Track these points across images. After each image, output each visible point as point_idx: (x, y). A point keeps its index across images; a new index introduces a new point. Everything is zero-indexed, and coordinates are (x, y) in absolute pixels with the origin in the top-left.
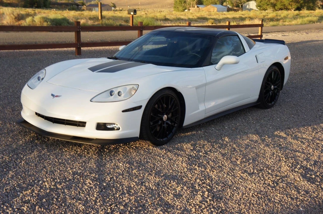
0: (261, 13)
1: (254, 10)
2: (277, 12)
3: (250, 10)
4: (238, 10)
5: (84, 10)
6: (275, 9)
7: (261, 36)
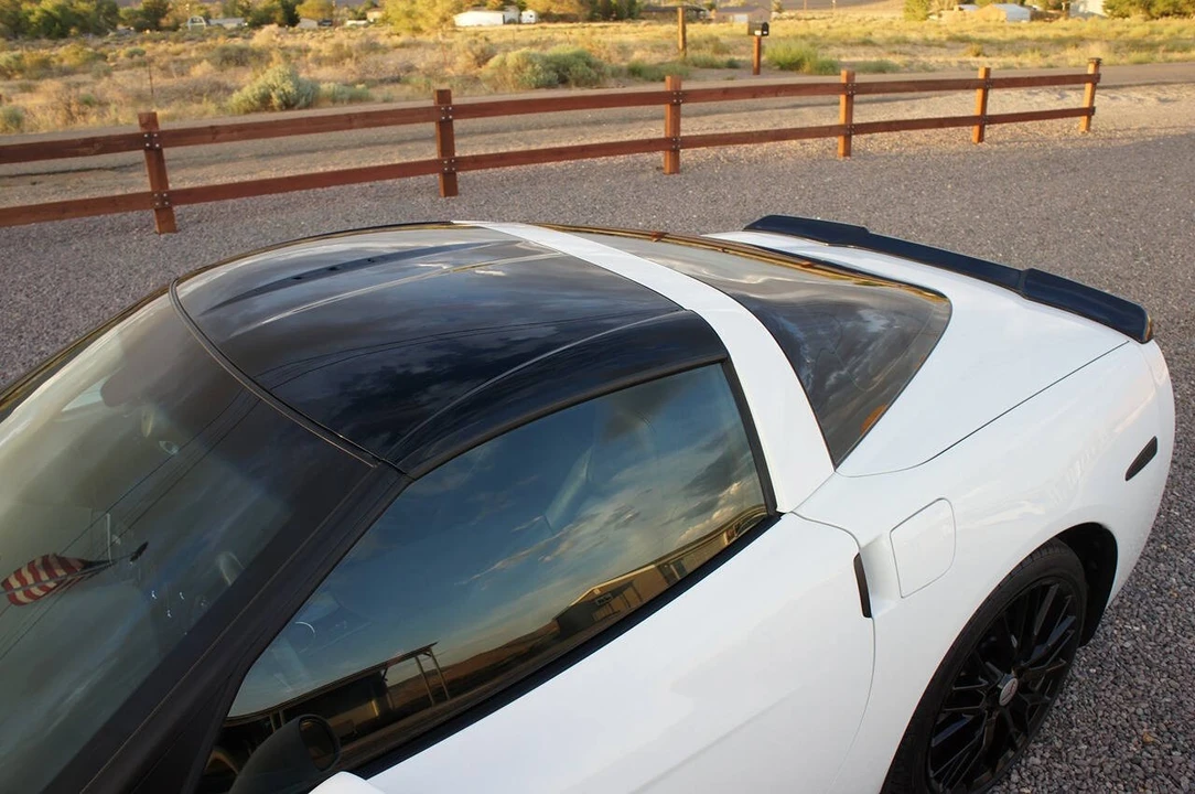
0: (1113, 25)
1: (1096, 17)
2: (1154, 21)
3: (1087, 16)
4: (1058, 17)
5: (710, 21)
6: (1150, 14)
7: (1089, 112)
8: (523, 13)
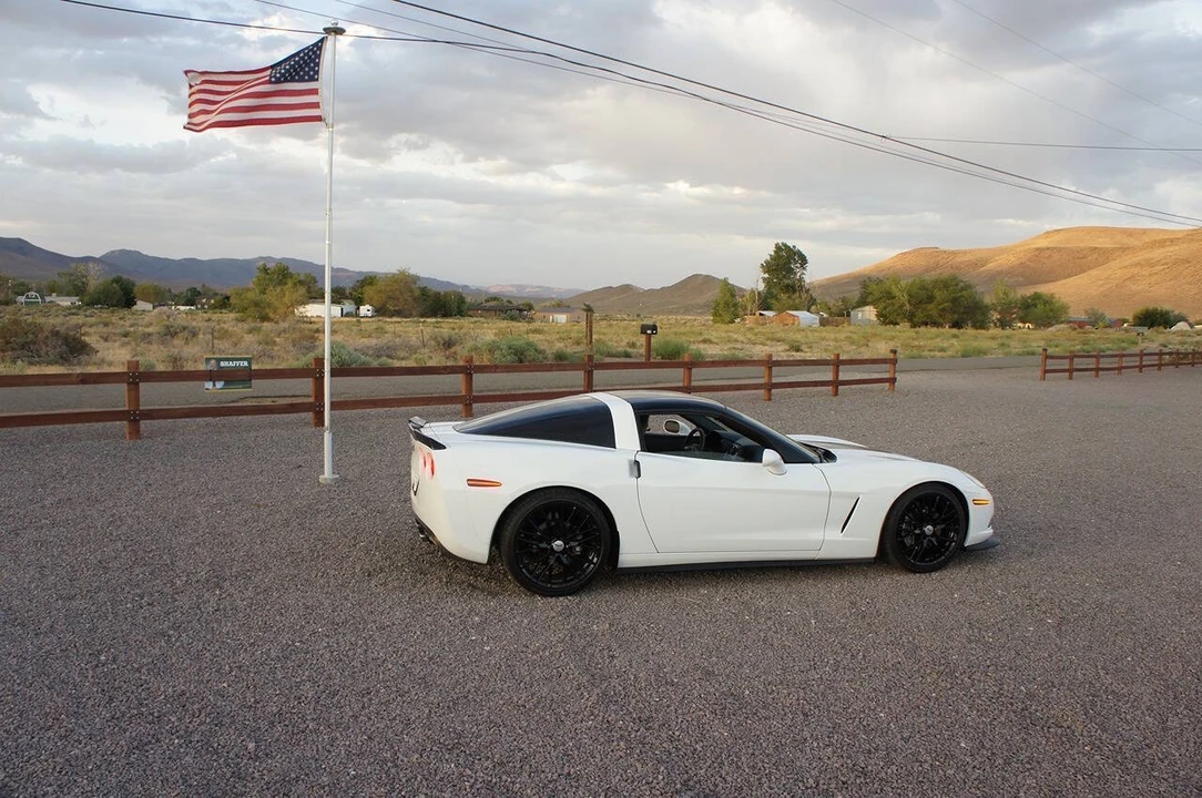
0: (887, 331)
2: (917, 328)
4: (842, 322)
5: (532, 320)
6: (913, 323)
7: (892, 381)
8: (361, 307)
